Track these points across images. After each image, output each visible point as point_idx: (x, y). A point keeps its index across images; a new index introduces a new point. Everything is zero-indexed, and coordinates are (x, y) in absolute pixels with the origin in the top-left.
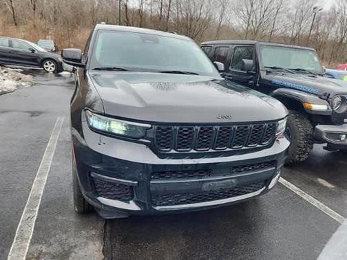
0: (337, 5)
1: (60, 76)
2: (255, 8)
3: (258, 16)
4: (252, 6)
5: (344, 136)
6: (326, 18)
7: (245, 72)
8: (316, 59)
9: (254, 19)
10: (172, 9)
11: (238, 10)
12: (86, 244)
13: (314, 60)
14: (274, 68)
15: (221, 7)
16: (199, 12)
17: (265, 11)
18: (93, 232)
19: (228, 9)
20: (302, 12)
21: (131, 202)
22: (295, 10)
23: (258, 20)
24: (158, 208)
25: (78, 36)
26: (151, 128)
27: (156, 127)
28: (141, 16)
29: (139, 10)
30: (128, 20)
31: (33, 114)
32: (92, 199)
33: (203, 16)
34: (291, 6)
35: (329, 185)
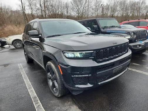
0: (108, 3)
1: (4, 48)
2: (79, 7)
3: (81, 10)
4: (78, 7)
5: (138, 46)
6: (105, 8)
7: (95, 30)
8: (117, 22)
9: (80, 12)
10: (46, 12)
11: (73, 9)
12: (70, 108)
13: (116, 22)
14: (105, 27)
15: (66, 9)
16: (57, 11)
17: (83, 8)
18: (69, 103)
19: (69, 9)
20: (97, 7)
21: (88, 84)
22: (94, 6)
23: (82, 12)
24: (99, 83)
25: (5, 29)
26: (94, 52)
27: (95, 51)
28: (33, 16)
29: (32, 14)
30: (27, 19)
31: (5, 65)
32: (73, 87)
33: (60, 13)
34: (92, 5)
35: (138, 65)
